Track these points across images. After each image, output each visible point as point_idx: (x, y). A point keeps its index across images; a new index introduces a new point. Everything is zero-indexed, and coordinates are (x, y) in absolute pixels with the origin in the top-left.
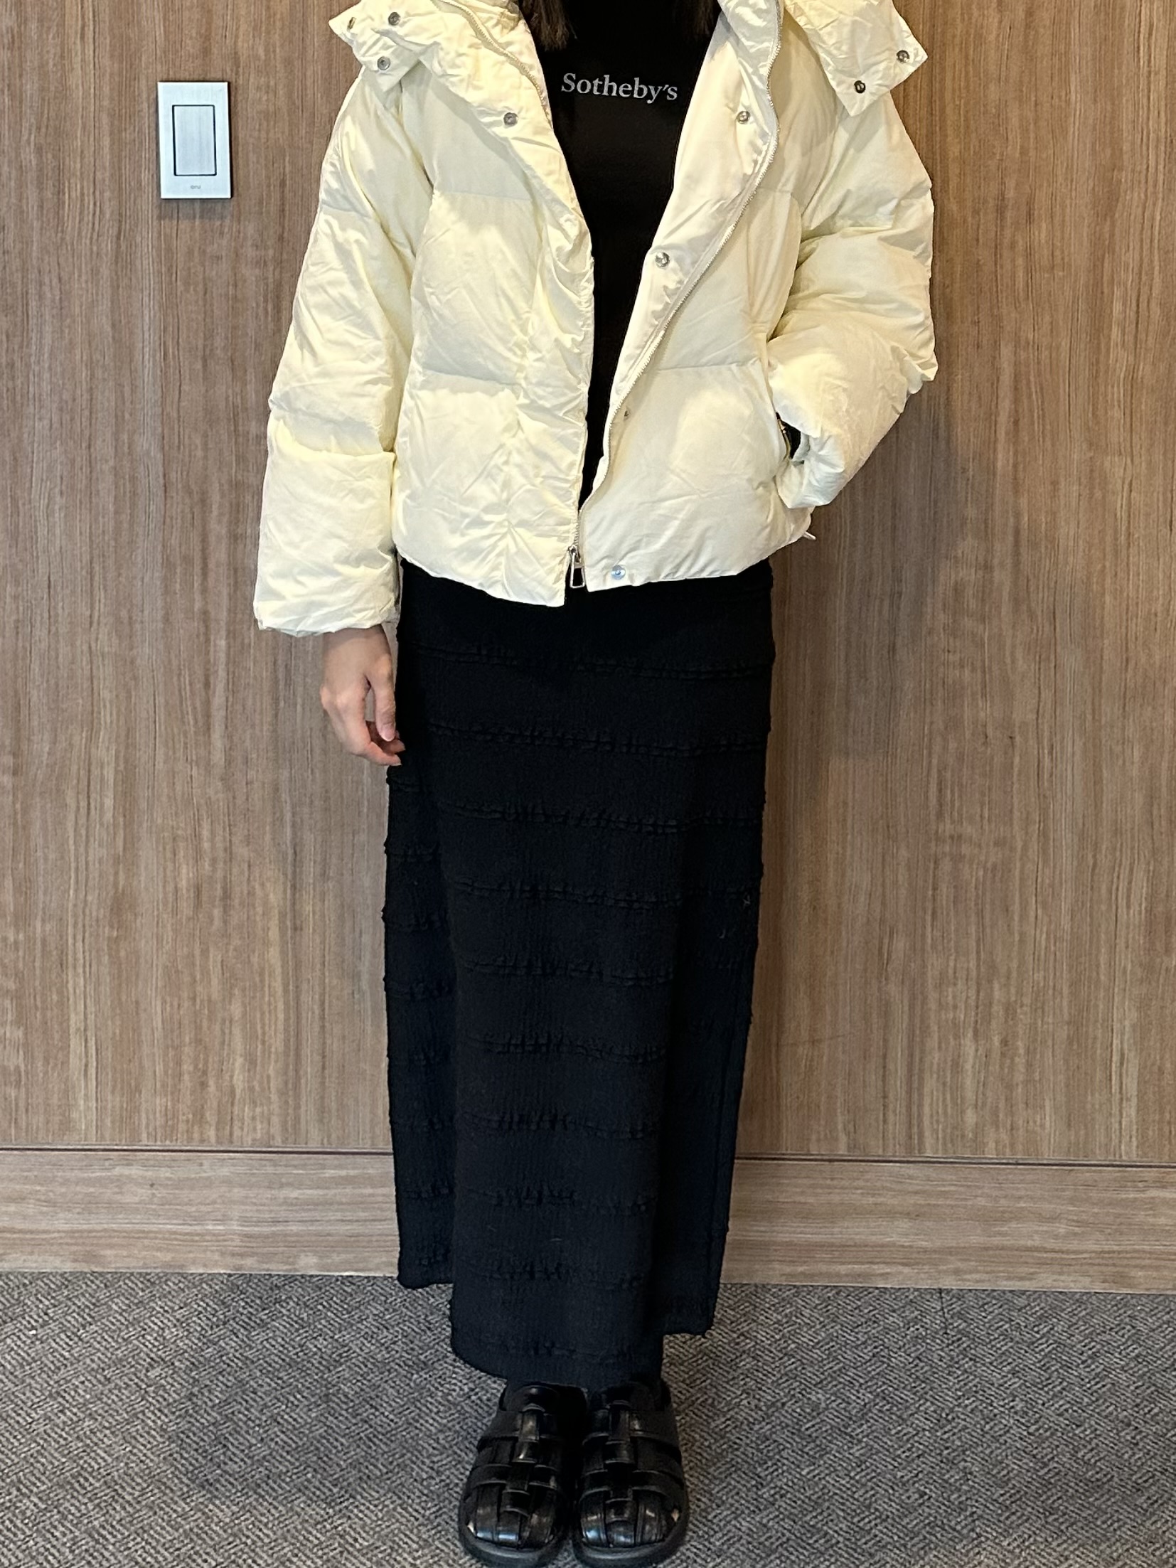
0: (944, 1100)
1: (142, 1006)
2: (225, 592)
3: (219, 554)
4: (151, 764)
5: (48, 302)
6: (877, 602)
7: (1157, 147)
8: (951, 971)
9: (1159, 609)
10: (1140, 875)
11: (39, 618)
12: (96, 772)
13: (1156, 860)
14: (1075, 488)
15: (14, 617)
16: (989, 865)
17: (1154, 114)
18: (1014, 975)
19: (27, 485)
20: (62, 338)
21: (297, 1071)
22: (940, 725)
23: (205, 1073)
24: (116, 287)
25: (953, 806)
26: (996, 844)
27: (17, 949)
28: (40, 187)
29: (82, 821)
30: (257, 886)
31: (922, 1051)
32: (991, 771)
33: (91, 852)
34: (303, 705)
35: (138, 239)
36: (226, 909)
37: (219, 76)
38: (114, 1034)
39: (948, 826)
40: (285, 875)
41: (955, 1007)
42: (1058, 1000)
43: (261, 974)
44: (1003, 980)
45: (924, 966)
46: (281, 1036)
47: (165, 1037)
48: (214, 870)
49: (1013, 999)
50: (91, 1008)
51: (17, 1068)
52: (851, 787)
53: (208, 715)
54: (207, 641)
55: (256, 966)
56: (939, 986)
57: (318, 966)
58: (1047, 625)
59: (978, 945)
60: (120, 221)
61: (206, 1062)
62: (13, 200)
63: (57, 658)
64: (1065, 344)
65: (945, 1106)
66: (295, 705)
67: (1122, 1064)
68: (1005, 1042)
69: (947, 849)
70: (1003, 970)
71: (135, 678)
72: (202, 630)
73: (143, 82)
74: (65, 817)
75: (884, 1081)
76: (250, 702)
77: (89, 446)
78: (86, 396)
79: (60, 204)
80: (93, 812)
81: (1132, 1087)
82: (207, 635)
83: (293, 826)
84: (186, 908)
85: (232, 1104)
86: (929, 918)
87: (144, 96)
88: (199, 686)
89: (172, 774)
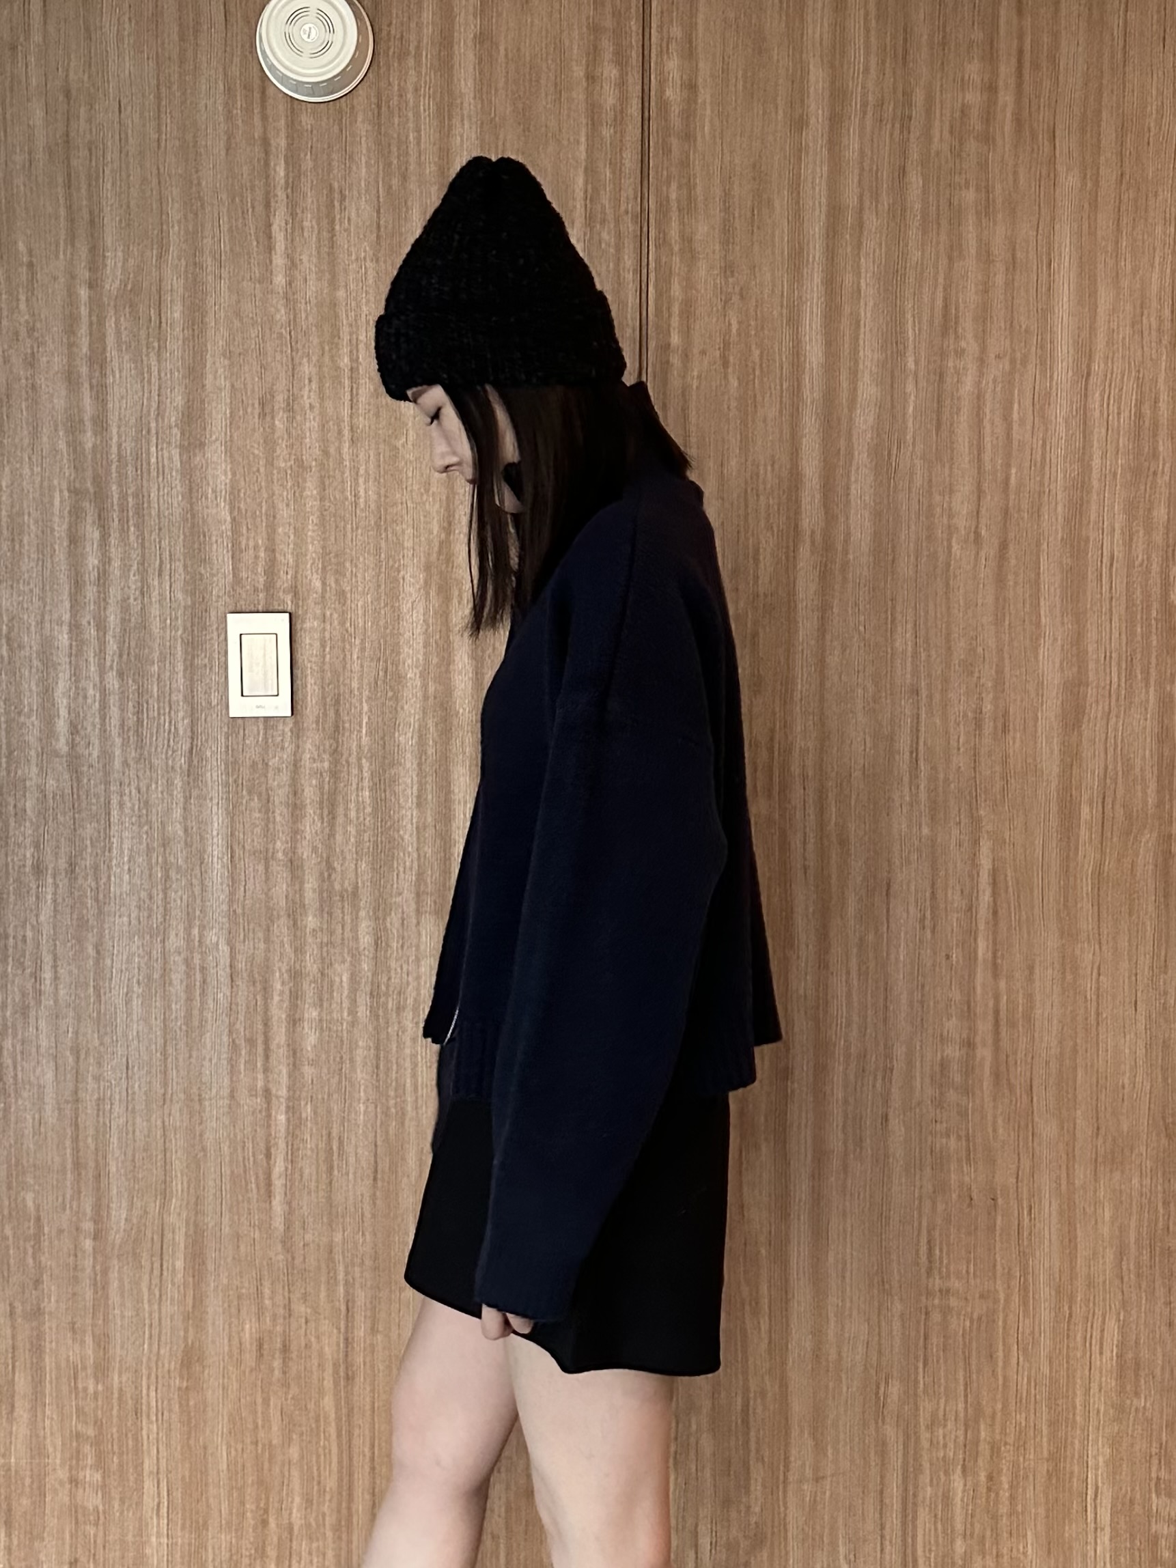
0: (936, 1529)
1: (210, 1451)
2: (284, 1071)
3: (280, 1036)
4: (217, 1229)
5: (127, 811)
6: (871, 1078)
7: (1119, 665)
8: (941, 1413)
9: (1126, 1081)
10: (1112, 1326)
11: (117, 1097)
12: (169, 1236)
13: (1126, 1311)
14: (1050, 971)
15: (96, 1096)
16: (975, 1316)
17: (1115, 635)
18: (999, 1414)
19: (108, 976)
20: (141, 843)
21: (349, 1508)
22: (929, 1187)
23: (266, 1511)
24: (187, 799)
25: (941, 1262)
26: (982, 1296)
27: (96, 1398)
28: (122, 710)
29: (156, 1281)
30: (313, 1339)
31: (916, 1487)
32: (976, 1229)
33: (163, 1310)
34: (355, 1173)
35: (208, 754)
36: (285, 1361)
37: (281, 608)
38: (183, 1477)
39: (937, 1281)
40: (339, 1329)
41: (945, 1446)
42: (1038, 1439)
43: (317, 1421)
44: (989, 1421)
45: (917, 1409)
46: (335, 1477)
47: (230, 1479)
48: (275, 1326)
49: (998, 1437)
50: (163, 1453)
51: (96, 1509)
52: (849, 1245)
53: (269, 1184)
54: (269, 1116)
55: (312, 1414)
56: (931, 1427)
57: (368, 1413)
58: (1025, 1096)
59: (966, 1390)
60: (192, 738)
61: (267, 1499)
62: (97, 720)
63: (134, 1132)
64: (1038, 842)
65: (937, 1537)
66: (347, 1174)
67: (1096, 1496)
68: (990, 1478)
69: (936, 1301)
70: (988, 1411)
71: (204, 1149)
72: (265, 1106)
73: (213, 614)
74: (140, 1277)
75: (881, 1514)
76: (307, 1172)
77: (163, 941)
78: (161, 896)
79: (139, 722)
80: (165, 1273)
81: (1105, 1516)
82: (268, 1109)
83: (346, 1283)
84: (249, 1359)
85: (291, 1540)
86: (921, 1365)
87: (215, 627)
88: (261, 1157)
89: (238, 1237)
